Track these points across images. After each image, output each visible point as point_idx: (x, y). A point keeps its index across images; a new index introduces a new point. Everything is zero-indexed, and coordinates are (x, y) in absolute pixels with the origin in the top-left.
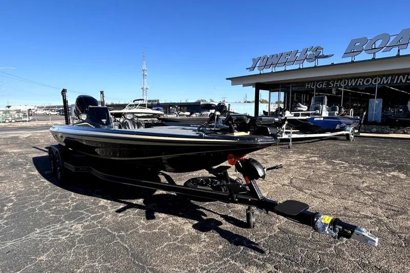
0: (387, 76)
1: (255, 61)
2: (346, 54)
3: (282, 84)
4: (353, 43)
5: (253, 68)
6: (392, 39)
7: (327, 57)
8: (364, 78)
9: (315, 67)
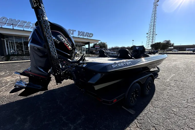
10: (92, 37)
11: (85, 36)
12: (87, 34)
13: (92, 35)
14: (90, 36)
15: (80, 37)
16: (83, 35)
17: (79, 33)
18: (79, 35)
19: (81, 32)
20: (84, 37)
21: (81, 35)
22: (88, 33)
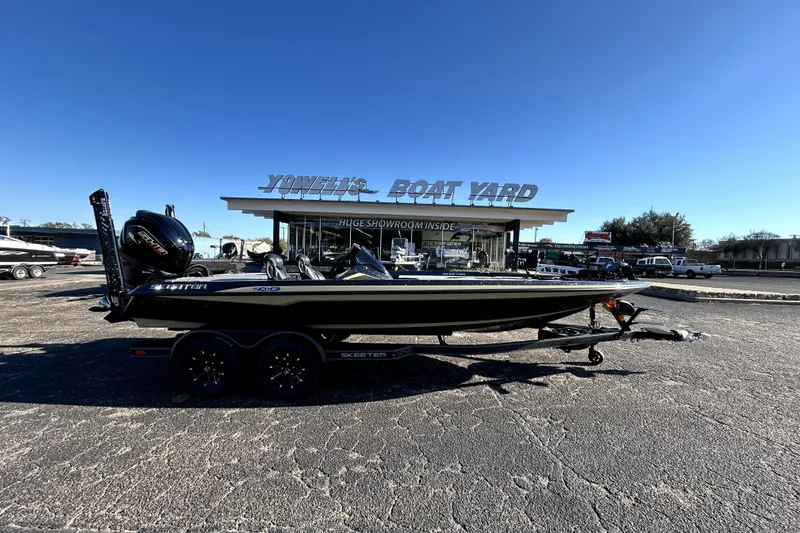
0: (420, 221)
1: (274, 180)
2: (392, 193)
3: (308, 217)
4: (398, 182)
5: (269, 189)
6: (430, 187)
7: (371, 192)
8: (401, 220)
9: (339, 201)
10: (530, 198)
11: (501, 197)
12: (510, 189)
13: (534, 189)
14: (521, 198)
15: (477, 203)
16: (491, 197)
17: (475, 187)
18: (473, 196)
19: (485, 185)
20: (496, 204)
21: (482, 196)
22: (515, 187)
